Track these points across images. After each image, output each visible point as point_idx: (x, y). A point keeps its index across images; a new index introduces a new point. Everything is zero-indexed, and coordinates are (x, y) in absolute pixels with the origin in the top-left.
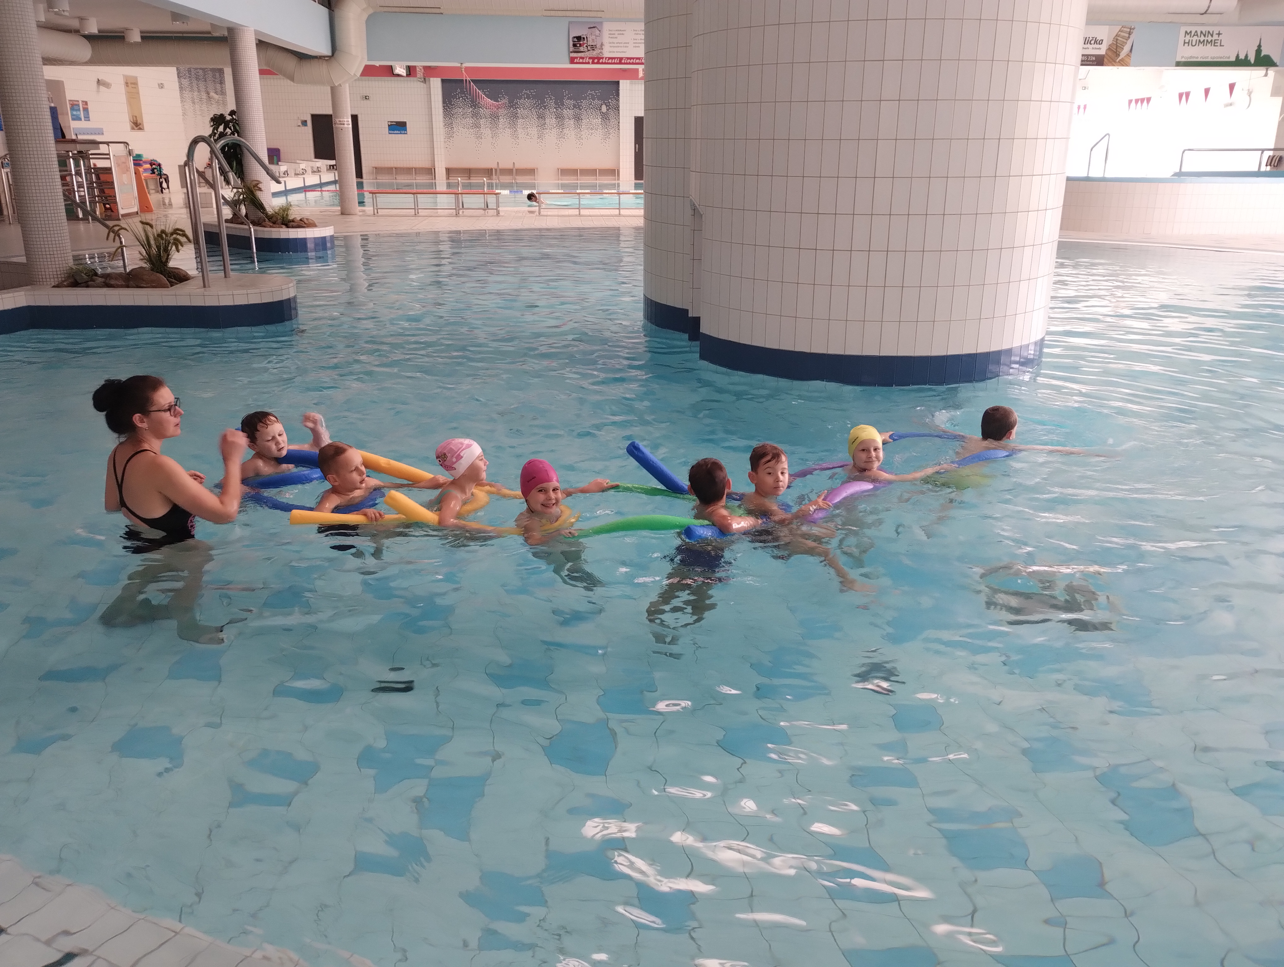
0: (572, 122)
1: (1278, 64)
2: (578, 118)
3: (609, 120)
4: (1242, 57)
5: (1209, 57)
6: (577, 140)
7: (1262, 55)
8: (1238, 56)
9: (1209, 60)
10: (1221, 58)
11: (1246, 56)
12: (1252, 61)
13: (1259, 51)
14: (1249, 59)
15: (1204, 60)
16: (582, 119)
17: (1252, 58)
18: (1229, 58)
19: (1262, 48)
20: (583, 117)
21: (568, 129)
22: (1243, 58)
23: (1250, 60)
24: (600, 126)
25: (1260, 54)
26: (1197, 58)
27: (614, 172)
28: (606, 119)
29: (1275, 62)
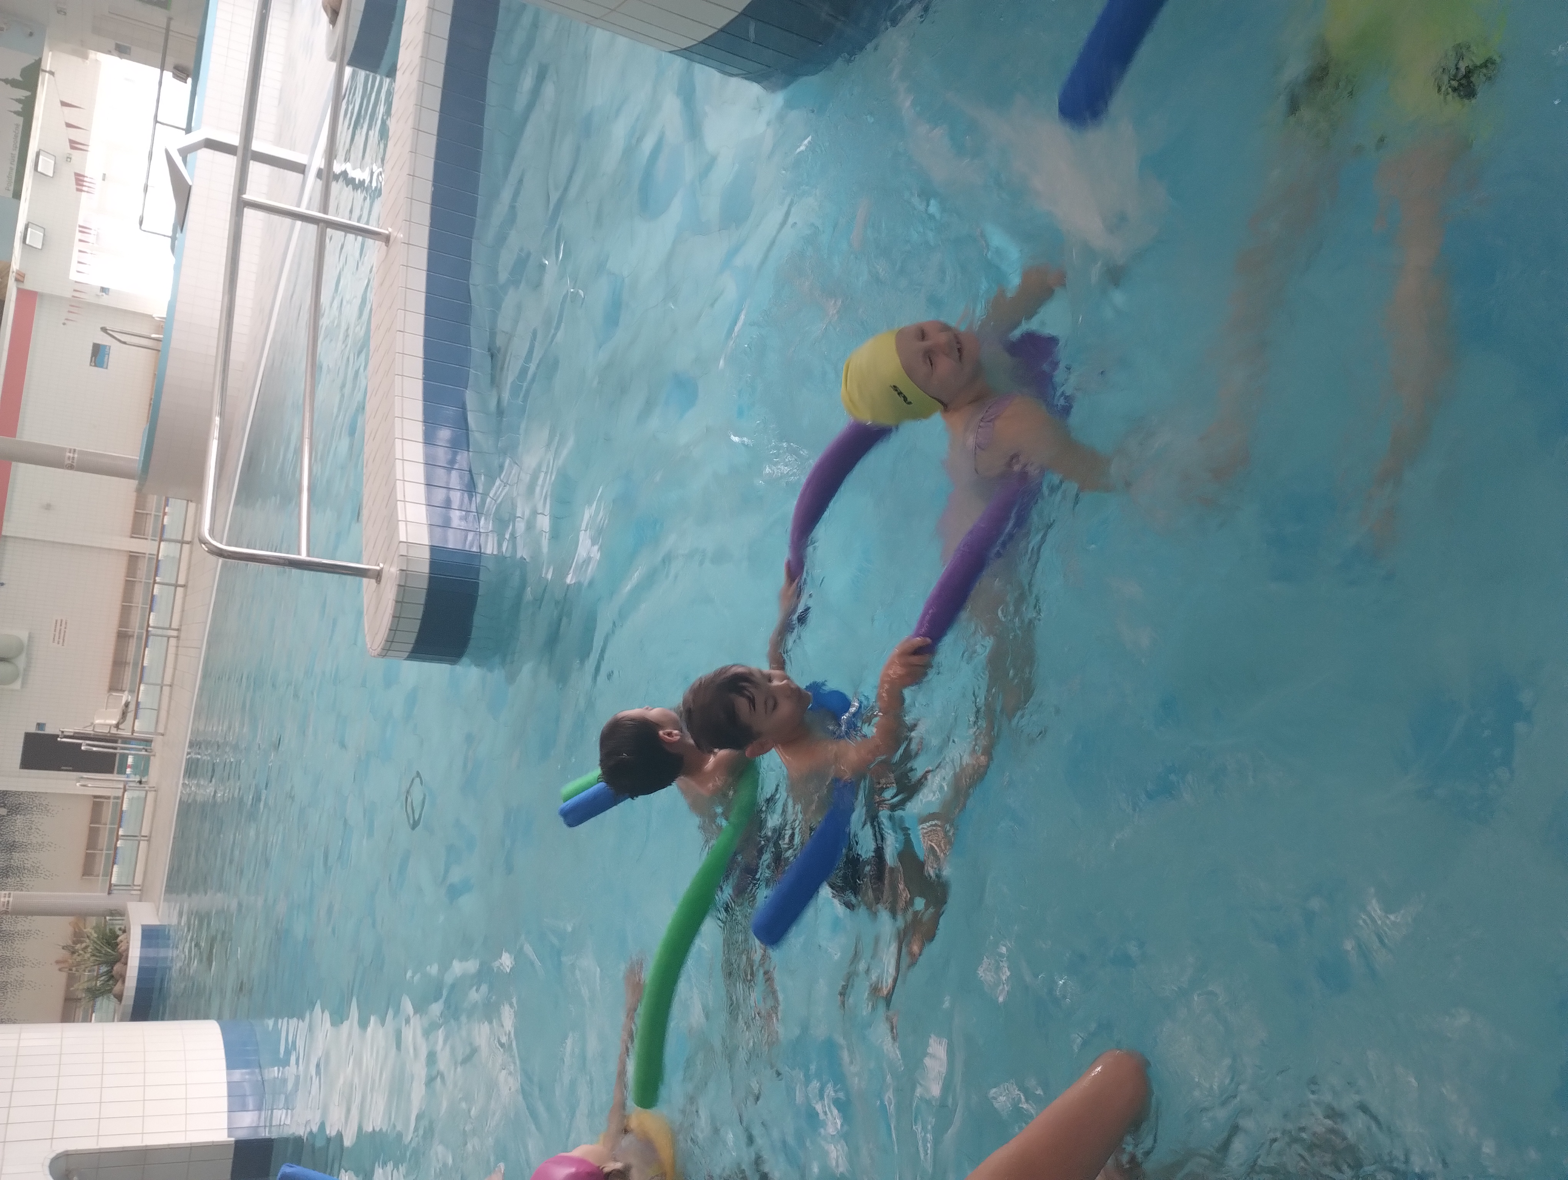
0: (16, 855)
1: (37, 58)
2: (12, 846)
3: (20, 804)
4: (19, 107)
5: (14, 152)
6: (44, 849)
7: (20, 79)
8: (17, 113)
9: (16, 153)
10: (16, 136)
11: (19, 101)
12: (28, 93)
13: (13, 83)
14: (23, 98)
15: (16, 159)
16: (14, 841)
17: (23, 94)
18: (17, 125)
19: (10, 78)
20: (11, 839)
21: (26, 862)
22: (21, 106)
23: (26, 97)
24: (28, 817)
25: (20, 81)
26: (11, 169)
27: (98, 803)
28: (18, 808)
29: (33, 61)
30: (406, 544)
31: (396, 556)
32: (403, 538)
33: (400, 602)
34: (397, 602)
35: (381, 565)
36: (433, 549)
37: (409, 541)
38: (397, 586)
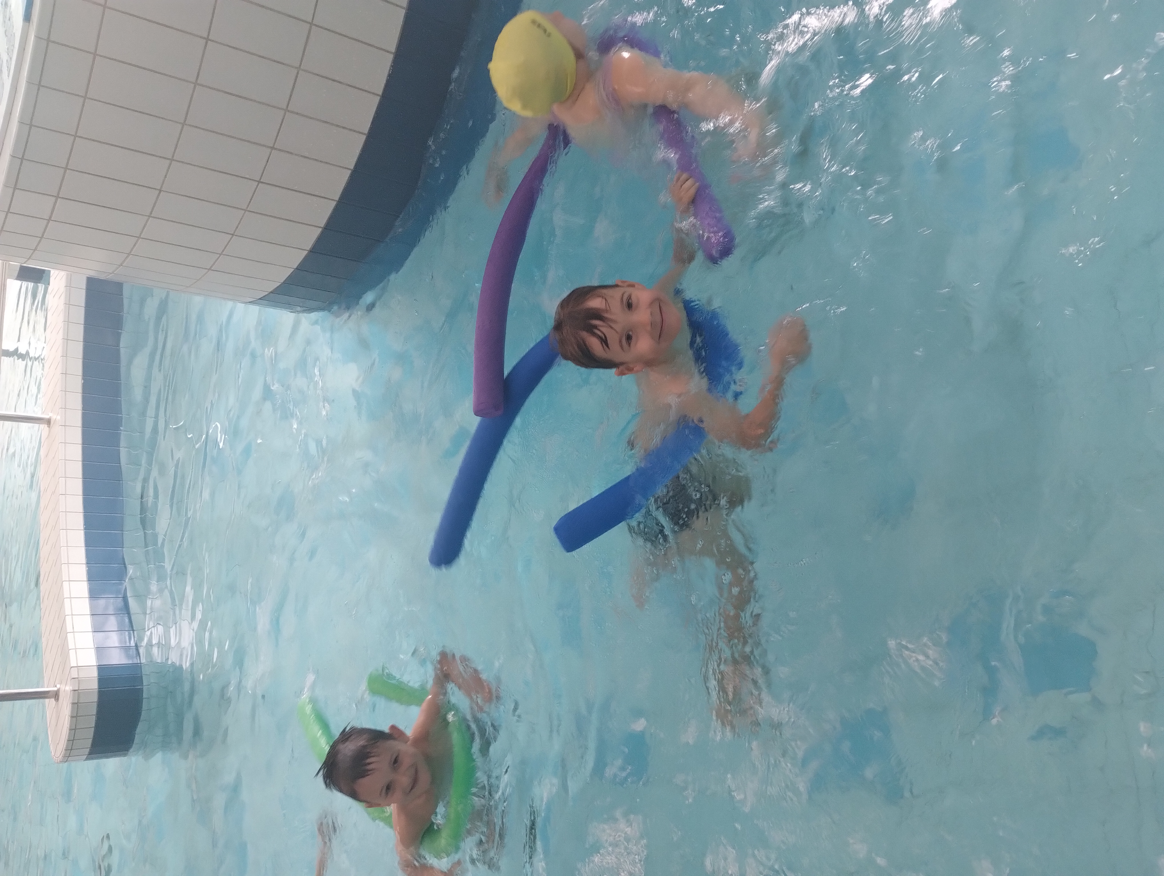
30: (76, 668)
31: (69, 679)
32: (73, 664)
33: (74, 717)
34: (72, 717)
35: (58, 686)
36: (101, 668)
37: (79, 665)
38: (71, 704)
